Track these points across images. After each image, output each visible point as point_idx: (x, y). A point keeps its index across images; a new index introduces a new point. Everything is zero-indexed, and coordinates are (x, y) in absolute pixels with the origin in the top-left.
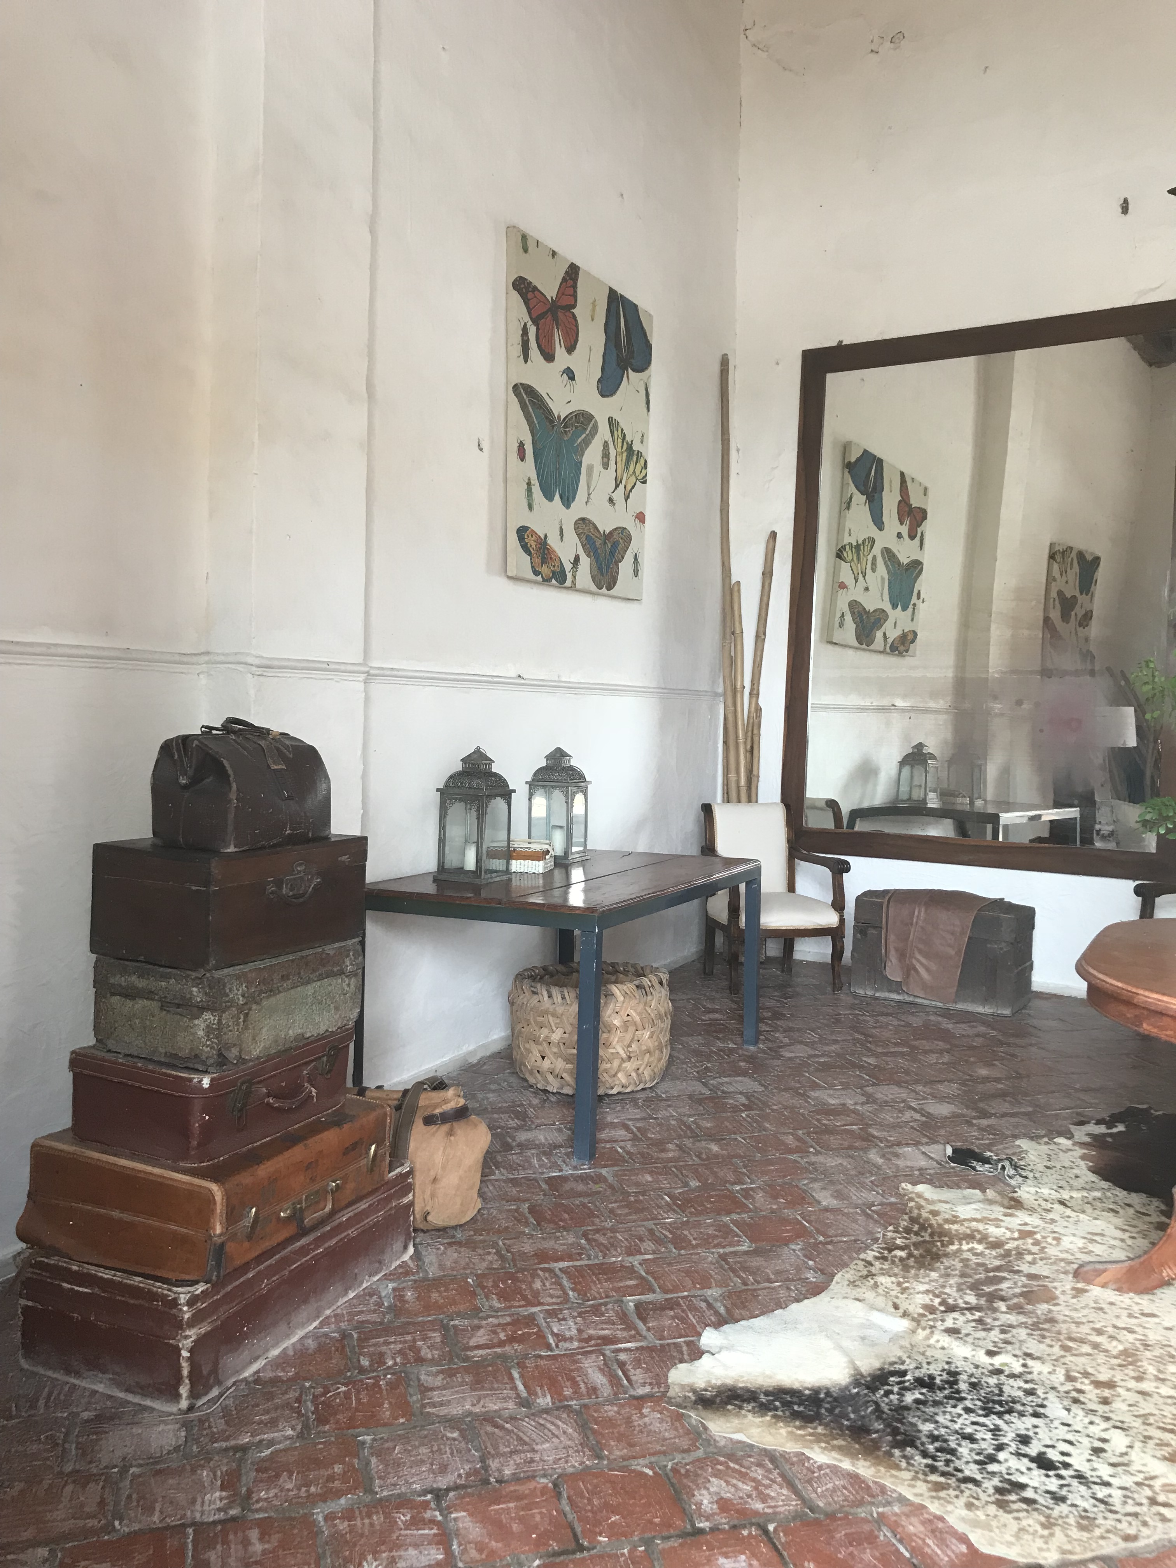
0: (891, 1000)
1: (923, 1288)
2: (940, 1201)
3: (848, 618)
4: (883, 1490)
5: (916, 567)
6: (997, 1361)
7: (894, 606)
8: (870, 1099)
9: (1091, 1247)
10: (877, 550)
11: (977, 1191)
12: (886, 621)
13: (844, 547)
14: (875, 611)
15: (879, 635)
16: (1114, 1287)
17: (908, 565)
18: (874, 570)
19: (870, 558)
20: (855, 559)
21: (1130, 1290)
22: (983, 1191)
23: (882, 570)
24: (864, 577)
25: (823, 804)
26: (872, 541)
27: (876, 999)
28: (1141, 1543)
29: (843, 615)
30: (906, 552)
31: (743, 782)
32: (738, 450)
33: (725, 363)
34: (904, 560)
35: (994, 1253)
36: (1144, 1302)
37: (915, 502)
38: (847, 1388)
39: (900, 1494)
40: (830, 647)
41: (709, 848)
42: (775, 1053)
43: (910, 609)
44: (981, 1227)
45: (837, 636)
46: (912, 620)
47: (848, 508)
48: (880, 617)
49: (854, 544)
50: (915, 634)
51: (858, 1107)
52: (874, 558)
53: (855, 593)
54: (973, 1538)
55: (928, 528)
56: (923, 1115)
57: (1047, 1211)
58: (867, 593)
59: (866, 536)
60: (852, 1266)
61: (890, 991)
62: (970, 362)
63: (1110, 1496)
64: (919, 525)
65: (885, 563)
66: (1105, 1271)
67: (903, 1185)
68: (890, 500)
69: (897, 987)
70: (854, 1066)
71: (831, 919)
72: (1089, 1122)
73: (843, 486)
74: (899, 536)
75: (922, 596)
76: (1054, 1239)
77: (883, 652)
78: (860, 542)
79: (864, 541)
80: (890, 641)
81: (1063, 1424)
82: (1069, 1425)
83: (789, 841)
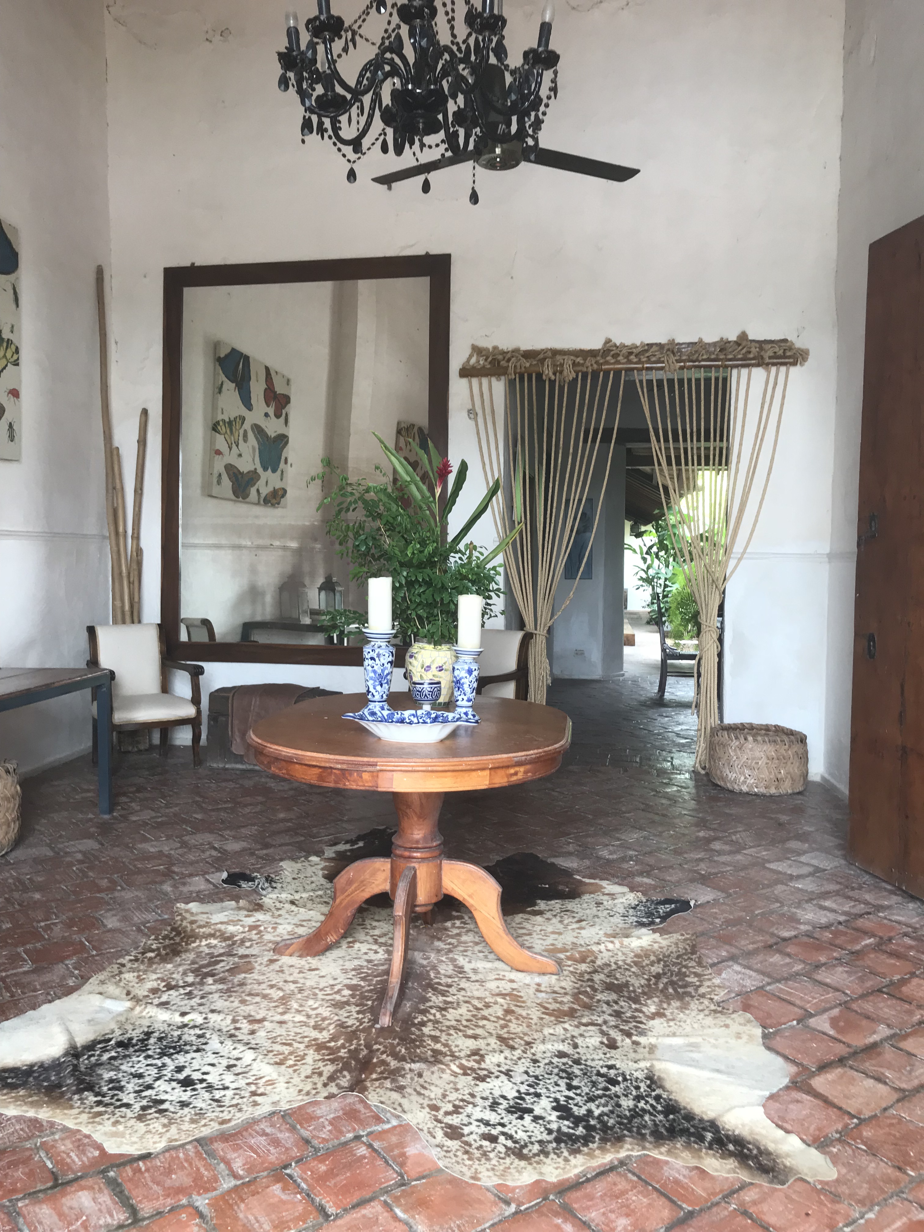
0: (238, 769)
1: (154, 976)
2: (202, 913)
3: (225, 477)
4: (52, 1124)
5: (283, 440)
6: (186, 1019)
7: (265, 469)
8: (184, 844)
9: (296, 930)
10: (247, 426)
11: (233, 903)
12: (258, 480)
13: (218, 422)
14: (249, 472)
15: (253, 491)
16: (298, 954)
17: (275, 437)
18: (245, 440)
19: (242, 432)
20: (228, 431)
21: (308, 955)
22: (237, 902)
23: (252, 440)
24: (237, 446)
25: (199, 623)
26: (243, 419)
27: (227, 769)
28: (233, 1123)
29: (220, 475)
30: (273, 427)
31: (127, 607)
32: (116, 343)
33: (100, 273)
34: (272, 433)
35: (224, 944)
36: (314, 962)
37: (279, 389)
38: (58, 1059)
39: (64, 1126)
40: (209, 499)
41: (93, 662)
42: (125, 818)
43: (279, 472)
44: (223, 927)
45: (215, 491)
46: (282, 480)
47: (220, 392)
48: (252, 478)
49: (227, 420)
50: (285, 491)
51: (172, 852)
52: (245, 431)
53: (230, 458)
54: (106, 1146)
55: (293, 410)
56: (220, 852)
57: (278, 909)
58: (240, 459)
59: (237, 415)
60: (109, 969)
61: (236, 763)
62: (327, 286)
63: (224, 1096)
64: (284, 407)
65: (255, 436)
66: (292, 944)
67: (178, 905)
68: (257, 388)
69: (239, 759)
70: (184, 821)
71: (190, 711)
72: (340, 843)
73: (215, 375)
74: (266, 415)
75: (289, 462)
76: (273, 928)
77: (258, 504)
78: (232, 419)
79: (235, 419)
80: (263, 496)
81: (214, 1053)
82: (217, 1053)
83: (161, 652)
